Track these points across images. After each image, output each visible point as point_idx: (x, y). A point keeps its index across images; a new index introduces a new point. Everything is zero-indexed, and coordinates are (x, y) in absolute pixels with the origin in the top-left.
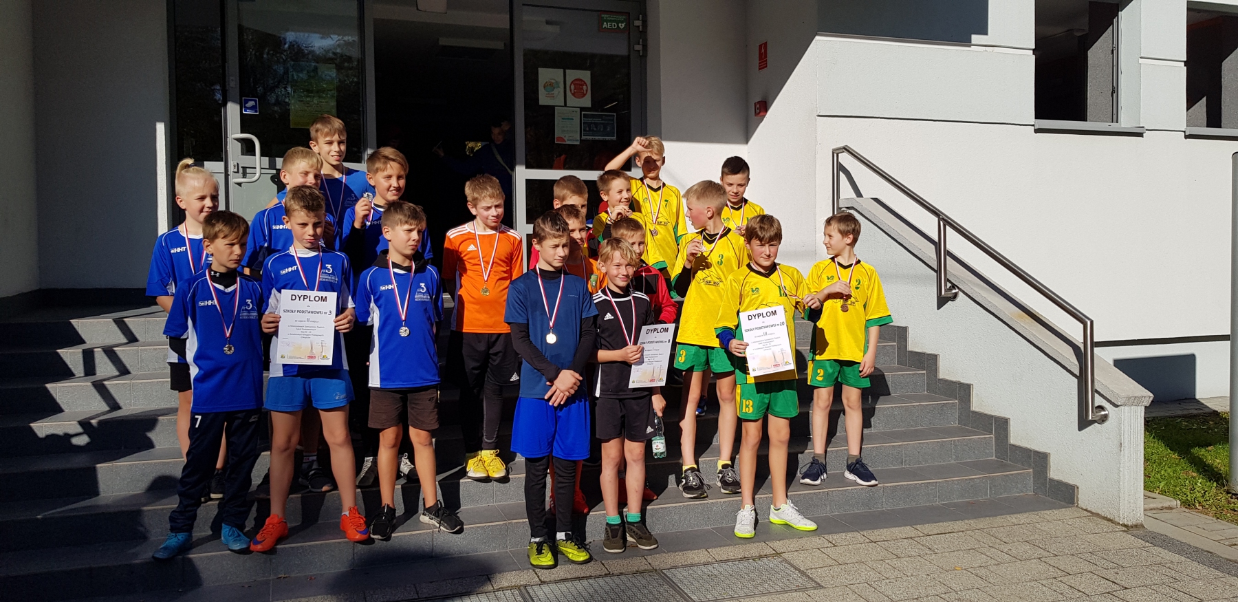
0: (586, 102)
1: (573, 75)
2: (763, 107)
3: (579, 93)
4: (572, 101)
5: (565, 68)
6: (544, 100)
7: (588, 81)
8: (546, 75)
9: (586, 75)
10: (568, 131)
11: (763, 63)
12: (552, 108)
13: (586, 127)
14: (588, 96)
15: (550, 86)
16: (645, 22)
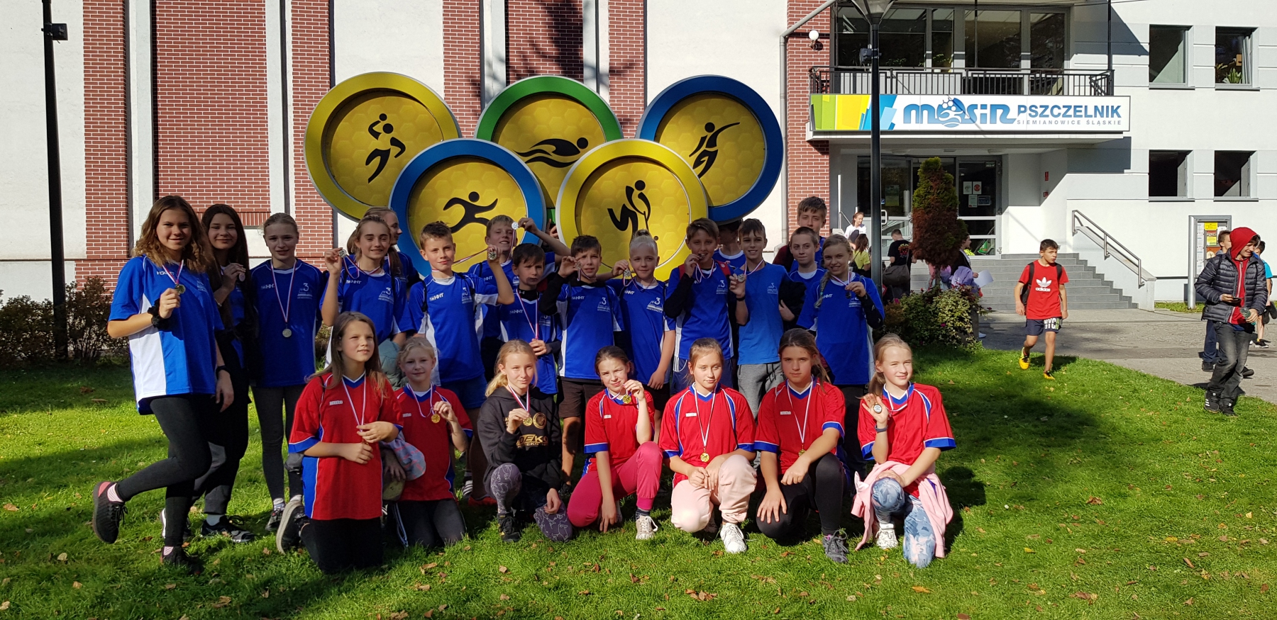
0: (980, 192)
1: (975, 183)
2: (1047, 194)
3: (977, 190)
4: (975, 192)
5: (973, 181)
6: (965, 193)
7: (980, 185)
8: (966, 184)
9: (980, 183)
10: (973, 203)
11: (1047, 179)
12: (968, 195)
13: (980, 201)
14: (980, 191)
15: (967, 187)
16: (1001, 165)
